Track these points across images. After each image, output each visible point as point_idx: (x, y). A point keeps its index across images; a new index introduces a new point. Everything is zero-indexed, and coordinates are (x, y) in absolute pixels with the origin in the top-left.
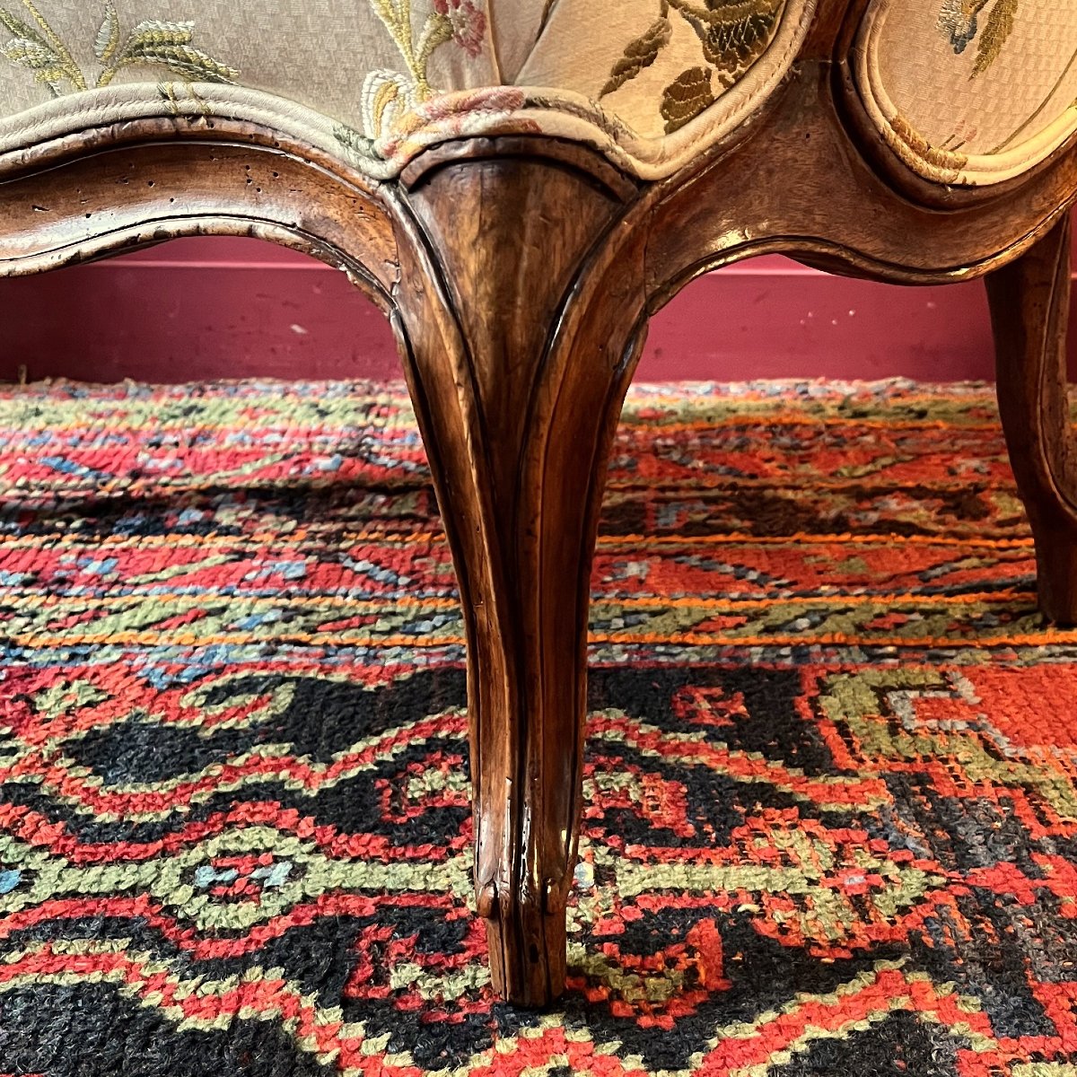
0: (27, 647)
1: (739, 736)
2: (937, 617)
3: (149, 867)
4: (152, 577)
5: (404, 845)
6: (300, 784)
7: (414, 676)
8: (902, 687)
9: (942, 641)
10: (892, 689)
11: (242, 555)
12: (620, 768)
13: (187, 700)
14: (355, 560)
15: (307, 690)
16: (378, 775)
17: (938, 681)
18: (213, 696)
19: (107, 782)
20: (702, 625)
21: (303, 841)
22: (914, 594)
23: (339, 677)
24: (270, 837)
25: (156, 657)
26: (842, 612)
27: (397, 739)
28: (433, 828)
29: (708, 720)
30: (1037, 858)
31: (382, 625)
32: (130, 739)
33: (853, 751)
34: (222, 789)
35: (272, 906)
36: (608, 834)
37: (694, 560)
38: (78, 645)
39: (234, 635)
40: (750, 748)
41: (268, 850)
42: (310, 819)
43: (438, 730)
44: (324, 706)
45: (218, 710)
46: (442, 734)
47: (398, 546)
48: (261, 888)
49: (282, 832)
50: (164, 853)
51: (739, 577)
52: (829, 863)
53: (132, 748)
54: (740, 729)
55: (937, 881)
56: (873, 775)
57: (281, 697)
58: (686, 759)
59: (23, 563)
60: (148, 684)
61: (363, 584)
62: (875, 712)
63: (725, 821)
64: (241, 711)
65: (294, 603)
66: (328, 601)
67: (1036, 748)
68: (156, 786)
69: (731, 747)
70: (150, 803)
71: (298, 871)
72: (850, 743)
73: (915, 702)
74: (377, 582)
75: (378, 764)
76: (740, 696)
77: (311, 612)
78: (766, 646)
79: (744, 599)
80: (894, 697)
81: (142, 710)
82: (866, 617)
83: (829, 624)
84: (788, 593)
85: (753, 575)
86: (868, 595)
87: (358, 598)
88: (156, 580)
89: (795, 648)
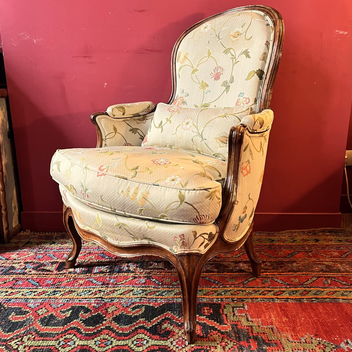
0: (104, 298)
1: (210, 317)
2: (244, 292)
3: (127, 341)
4: (121, 283)
5: (162, 337)
6: (147, 326)
7: (163, 305)
8: (237, 307)
9: (244, 297)
10: (235, 307)
11: (135, 278)
13: (129, 310)
14: (153, 279)
15: (147, 307)
16: (158, 324)
17: (242, 306)
18: (133, 309)
19: (120, 326)
20: (207, 294)
21: (148, 336)
22: (241, 287)
23: (151, 305)
24: (143, 336)
25: (124, 301)
26: (229, 291)
27: (160, 318)
28: (166, 334)
29: (206, 314)
30: (250, 340)
31: (157, 294)
32: (122, 317)
33: (227, 320)
34: (136, 327)
35: (145, 347)
37: (207, 278)
38: (112, 298)
39: (135, 296)
40: (212, 319)
41: (143, 338)
42: (149, 333)
43: (166, 316)
44: (149, 311)
45: (134, 312)
46: (167, 317)
47: (159, 275)
48: (143, 345)
49: (145, 335)
50: (129, 339)
51: (214, 283)
52: (221, 341)
53: (123, 319)
54: (211, 315)
55: (235, 344)
56: (229, 325)
57: (143, 309)
58: (202, 322)
59: (101, 280)
60: (123, 306)
61: (154, 284)
62: (232, 312)
63: (207, 333)
64: (137, 312)
65: (144, 289)
66: (149, 288)
67: (254, 319)
68: (127, 326)
69: (209, 319)
70: (126, 329)
71: (148, 342)
72: (227, 318)
73: (238, 310)
74: (156, 284)
75: (158, 322)
76: (212, 309)
77: (146, 291)
78: (217, 298)
79: (215, 288)
80: (235, 309)
81: (123, 312)
82: (233, 292)
83: (227, 293)
84: (221, 287)
85: (217, 282)
86: (234, 287)
87: (153, 288)
88: (122, 283)
89: (221, 298)
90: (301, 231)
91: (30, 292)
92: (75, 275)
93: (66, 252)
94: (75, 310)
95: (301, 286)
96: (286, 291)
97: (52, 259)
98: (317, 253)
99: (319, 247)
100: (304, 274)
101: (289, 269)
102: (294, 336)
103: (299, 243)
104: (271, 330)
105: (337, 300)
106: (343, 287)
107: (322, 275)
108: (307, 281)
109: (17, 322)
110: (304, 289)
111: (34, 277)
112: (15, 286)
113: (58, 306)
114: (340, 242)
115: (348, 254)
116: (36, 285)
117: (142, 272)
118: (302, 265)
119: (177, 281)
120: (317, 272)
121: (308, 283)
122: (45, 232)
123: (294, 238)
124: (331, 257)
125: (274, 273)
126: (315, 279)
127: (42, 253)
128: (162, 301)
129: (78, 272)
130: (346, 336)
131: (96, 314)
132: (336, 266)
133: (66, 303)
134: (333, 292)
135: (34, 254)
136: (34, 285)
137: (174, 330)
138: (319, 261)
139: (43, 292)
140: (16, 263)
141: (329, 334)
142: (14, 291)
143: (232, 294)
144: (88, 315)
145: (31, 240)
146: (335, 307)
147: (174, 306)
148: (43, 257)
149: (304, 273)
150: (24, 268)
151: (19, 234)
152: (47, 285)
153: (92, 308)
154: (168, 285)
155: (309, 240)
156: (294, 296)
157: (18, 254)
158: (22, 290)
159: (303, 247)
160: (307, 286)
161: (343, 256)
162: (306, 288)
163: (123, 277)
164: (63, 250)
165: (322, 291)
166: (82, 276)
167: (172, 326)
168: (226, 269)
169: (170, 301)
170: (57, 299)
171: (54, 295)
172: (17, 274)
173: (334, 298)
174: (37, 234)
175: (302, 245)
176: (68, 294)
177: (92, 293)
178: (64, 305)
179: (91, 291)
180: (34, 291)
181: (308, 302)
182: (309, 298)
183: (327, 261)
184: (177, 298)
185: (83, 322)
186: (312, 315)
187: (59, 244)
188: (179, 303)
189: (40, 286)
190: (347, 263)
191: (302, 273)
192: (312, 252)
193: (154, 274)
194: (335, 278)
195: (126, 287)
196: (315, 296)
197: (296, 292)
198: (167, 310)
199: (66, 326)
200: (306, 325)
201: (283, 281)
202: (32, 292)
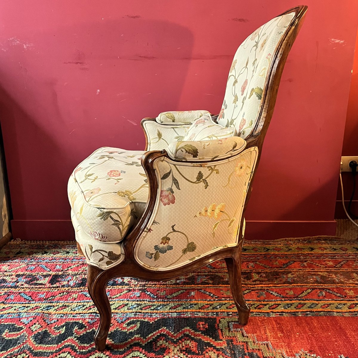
5: (157, 355)
6: (142, 343)
7: (158, 320)
8: (232, 322)
10: (230, 322)
11: (130, 291)
12: (188, 340)
13: (125, 325)
14: (148, 292)
15: (142, 323)
16: (153, 341)
18: (128, 324)
19: (115, 343)
20: (202, 308)
21: (143, 354)
23: (146, 320)
25: (118, 316)
26: (225, 304)
27: (156, 334)
28: (161, 352)
29: (202, 330)
30: (245, 357)
31: (152, 308)
33: (222, 335)
34: (131, 344)
36: (186, 353)
37: (203, 291)
39: (130, 310)
40: (207, 335)
41: (139, 356)
42: (144, 350)
43: (161, 332)
44: (145, 327)
45: (129, 328)
46: (162, 333)
47: (154, 288)
49: (140, 352)
51: (210, 295)
53: (118, 336)
54: (206, 331)
56: (224, 340)
57: (138, 325)
58: (198, 338)
60: (118, 322)
61: (149, 298)
62: (227, 327)
63: (202, 350)
64: (132, 328)
65: (139, 303)
66: (144, 302)
67: (249, 334)
68: (122, 343)
69: (205, 335)
70: (121, 347)
72: (222, 334)
73: (233, 324)
74: (151, 297)
75: (153, 339)
76: (207, 324)
77: (141, 305)
78: (212, 312)
79: (210, 301)
80: (230, 324)
81: (118, 328)
82: (228, 305)
83: (222, 307)
84: (217, 300)
85: (212, 295)
86: (229, 300)
87: (148, 301)
88: (116, 297)
89: (217, 312)
90: (296, 239)
91: (23, 307)
92: (68, 288)
93: (59, 263)
94: (70, 326)
95: (296, 299)
96: (280, 304)
97: (44, 270)
98: (312, 262)
99: (314, 256)
100: (298, 286)
101: (284, 280)
102: (289, 353)
103: (294, 252)
104: (266, 346)
105: (332, 313)
106: (337, 299)
107: (316, 287)
108: (302, 293)
109: (11, 339)
110: (299, 302)
111: (27, 291)
112: (6, 300)
113: (52, 323)
114: (335, 251)
115: (342, 263)
116: (29, 299)
117: (137, 285)
118: (298, 276)
119: (172, 294)
120: (312, 284)
121: (303, 296)
122: (37, 241)
123: (289, 246)
124: (326, 267)
125: (269, 285)
126: (310, 291)
127: (34, 264)
128: (157, 316)
129: (72, 285)
130: (339, 351)
131: (91, 330)
132: (330, 277)
133: (60, 319)
134: (327, 304)
135: (25, 265)
136: (27, 300)
137: (170, 347)
138: (314, 272)
139: (36, 308)
140: (7, 276)
141: (323, 349)
142: (6, 306)
143: (227, 308)
144: (82, 332)
145: (22, 250)
146: (329, 320)
147: (170, 321)
148: (36, 268)
149: (299, 284)
150: (16, 281)
151: (9, 243)
152: (40, 300)
153: (87, 324)
154: (163, 298)
155: (303, 249)
156: (289, 310)
157: (9, 265)
158: (14, 305)
159: (298, 256)
160: (302, 298)
161: (338, 266)
162: (301, 301)
163: (117, 290)
164: (55, 261)
165: (317, 304)
166: (75, 289)
167: (168, 343)
168: (221, 280)
169: (165, 316)
170: (50, 314)
171: (47, 310)
172: (8, 287)
173: (328, 311)
174: (28, 243)
175: (297, 254)
176: (62, 309)
177: (86, 308)
178: (58, 321)
179: (85, 305)
180: (26, 306)
181: (303, 315)
182: (303, 312)
183: (321, 272)
184: (172, 313)
185: (77, 339)
186: (307, 329)
187: (51, 254)
188: (175, 318)
189: (33, 300)
190: (341, 273)
191: (297, 285)
192: (307, 262)
193: (149, 287)
194: (329, 290)
195: (121, 301)
196: (310, 310)
197: (291, 305)
198: (162, 325)
199: (60, 344)
200: (301, 340)
201: (278, 294)
202: (24, 307)
